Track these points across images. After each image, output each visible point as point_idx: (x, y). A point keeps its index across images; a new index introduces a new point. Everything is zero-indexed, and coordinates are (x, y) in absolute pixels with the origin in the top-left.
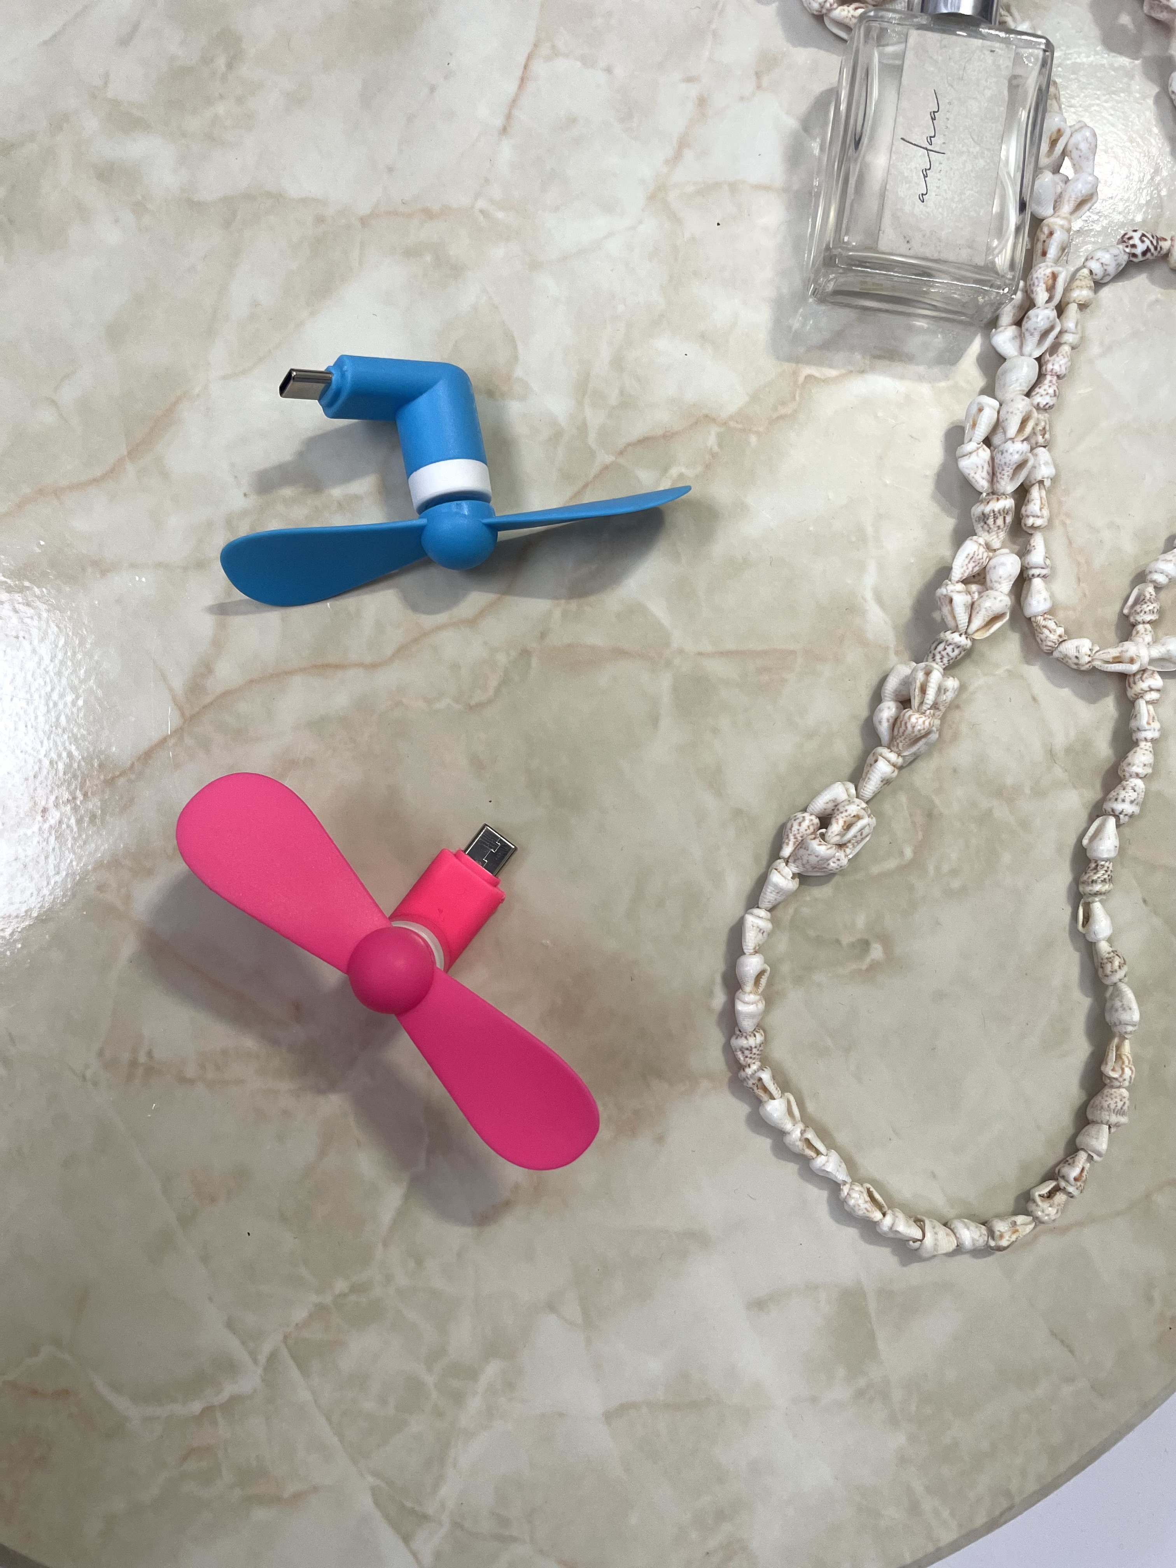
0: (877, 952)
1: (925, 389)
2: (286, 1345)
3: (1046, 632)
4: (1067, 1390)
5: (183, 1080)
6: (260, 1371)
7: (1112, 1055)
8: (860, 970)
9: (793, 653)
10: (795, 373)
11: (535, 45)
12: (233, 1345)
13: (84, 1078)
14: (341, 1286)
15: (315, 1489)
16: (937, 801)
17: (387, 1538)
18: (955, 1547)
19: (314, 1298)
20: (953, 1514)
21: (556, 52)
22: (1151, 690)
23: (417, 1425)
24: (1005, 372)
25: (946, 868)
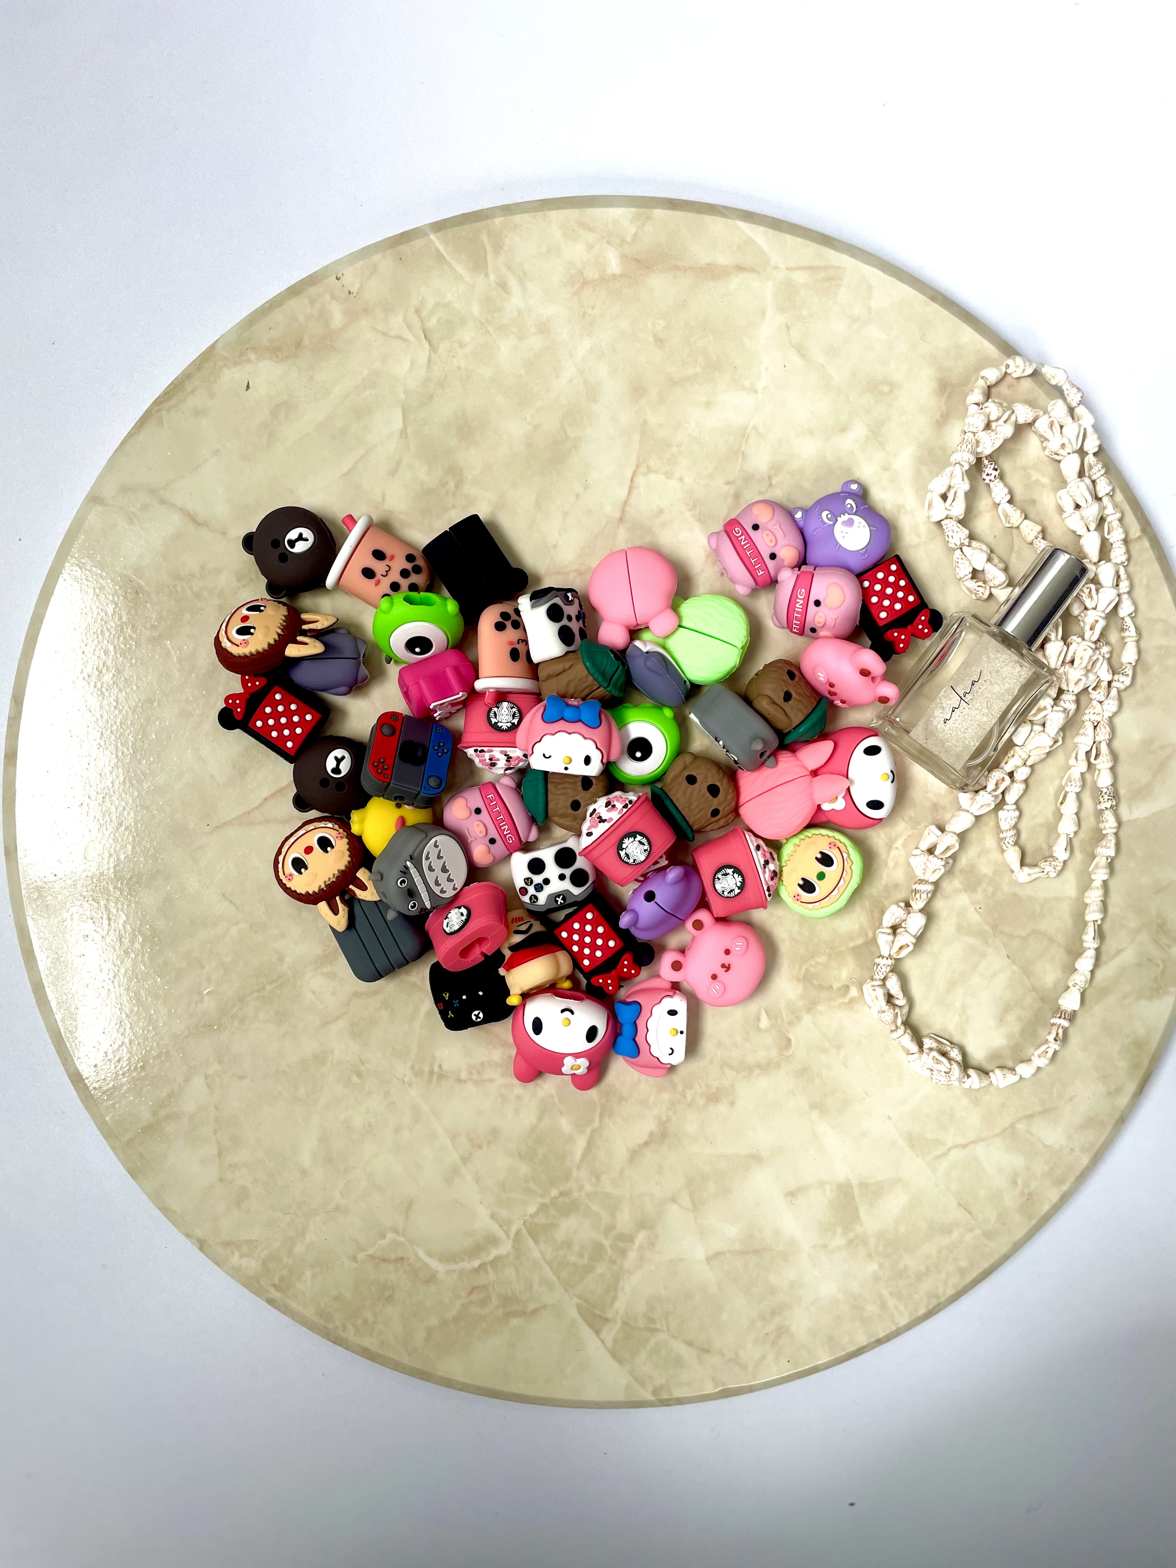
2: (525, 1226)
4: (969, 1237)
5: (459, 1081)
6: (511, 1242)
8: (844, 1003)
11: (637, 466)
13: (403, 1081)
14: (554, 1192)
17: (586, 1331)
18: (909, 1327)
19: (541, 1200)
20: (905, 1308)
21: (650, 470)
23: (600, 1268)
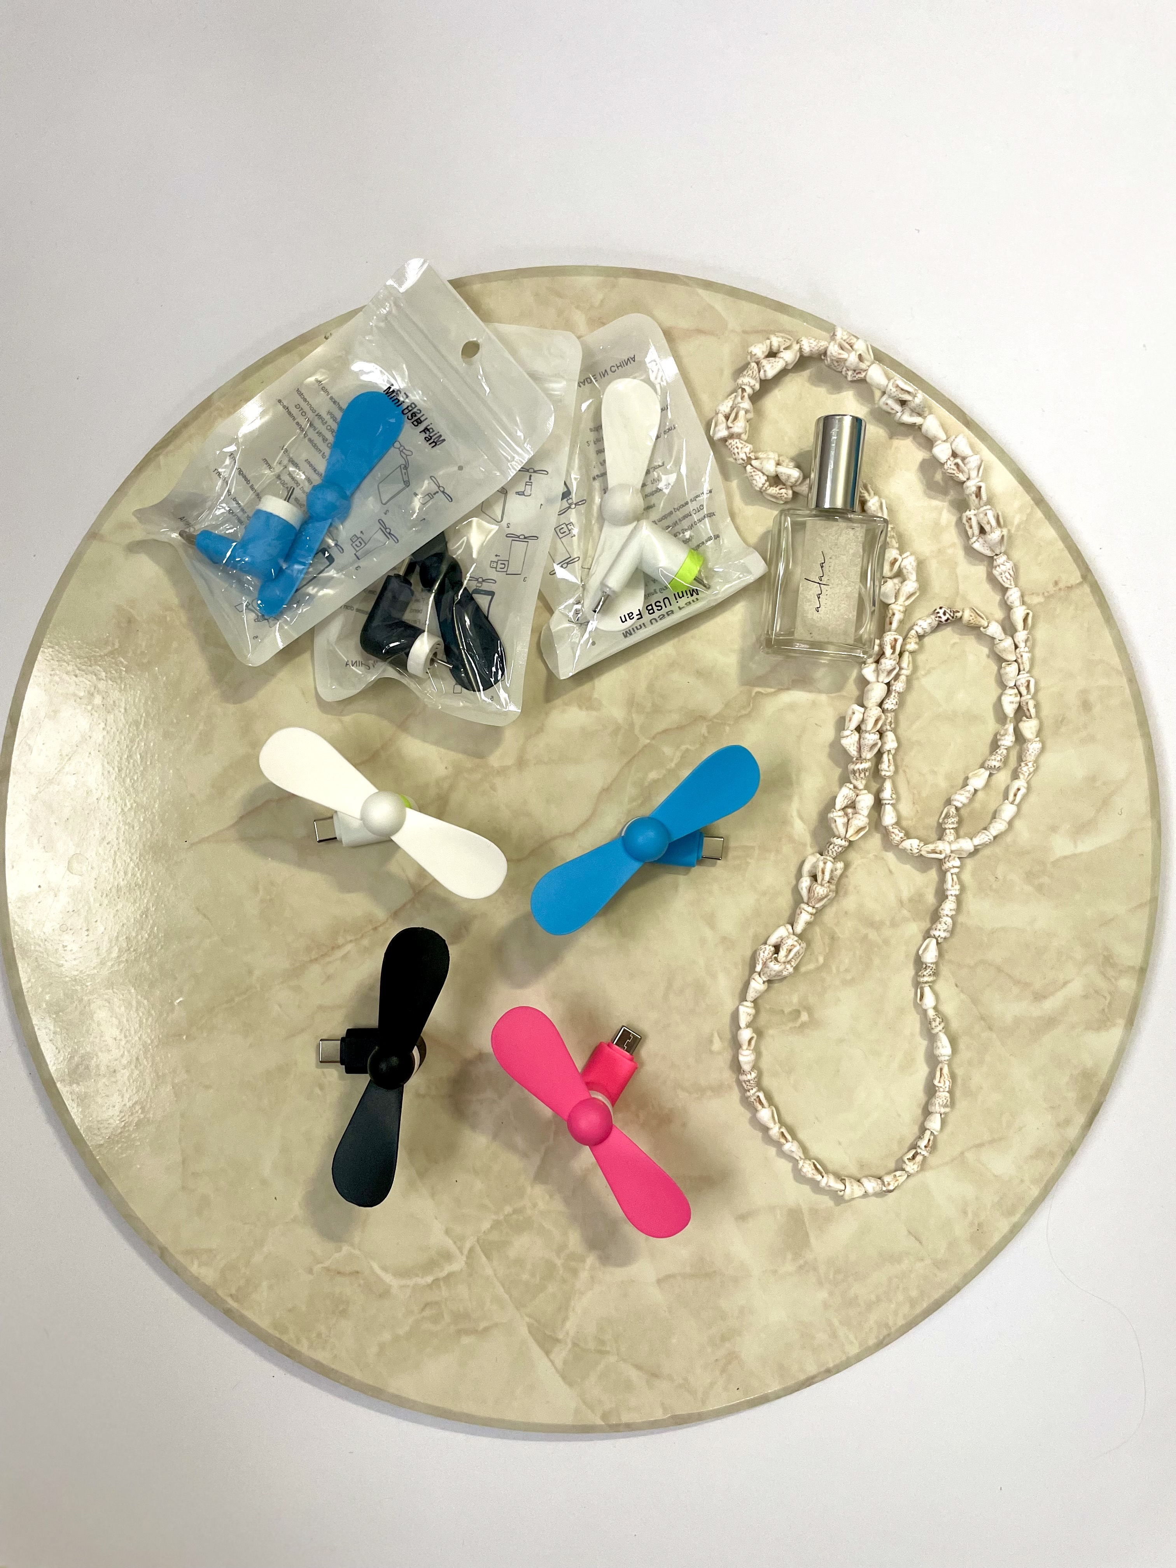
0: (804, 1017)
1: (823, 698)
2: (478, 1243)
3: (894, 835)
6: (465, 1259)
7: (938, 1074)
8: (795, 1027)
9: (753, 848)
10: (750, 692)
12: (449, 1243)
15: (496, 1325)
16: (837, 930)
18: (859, 1358)
22: (954, 867)
23: (551, 1288)
24: (868, 691)
25: (842, 969)
